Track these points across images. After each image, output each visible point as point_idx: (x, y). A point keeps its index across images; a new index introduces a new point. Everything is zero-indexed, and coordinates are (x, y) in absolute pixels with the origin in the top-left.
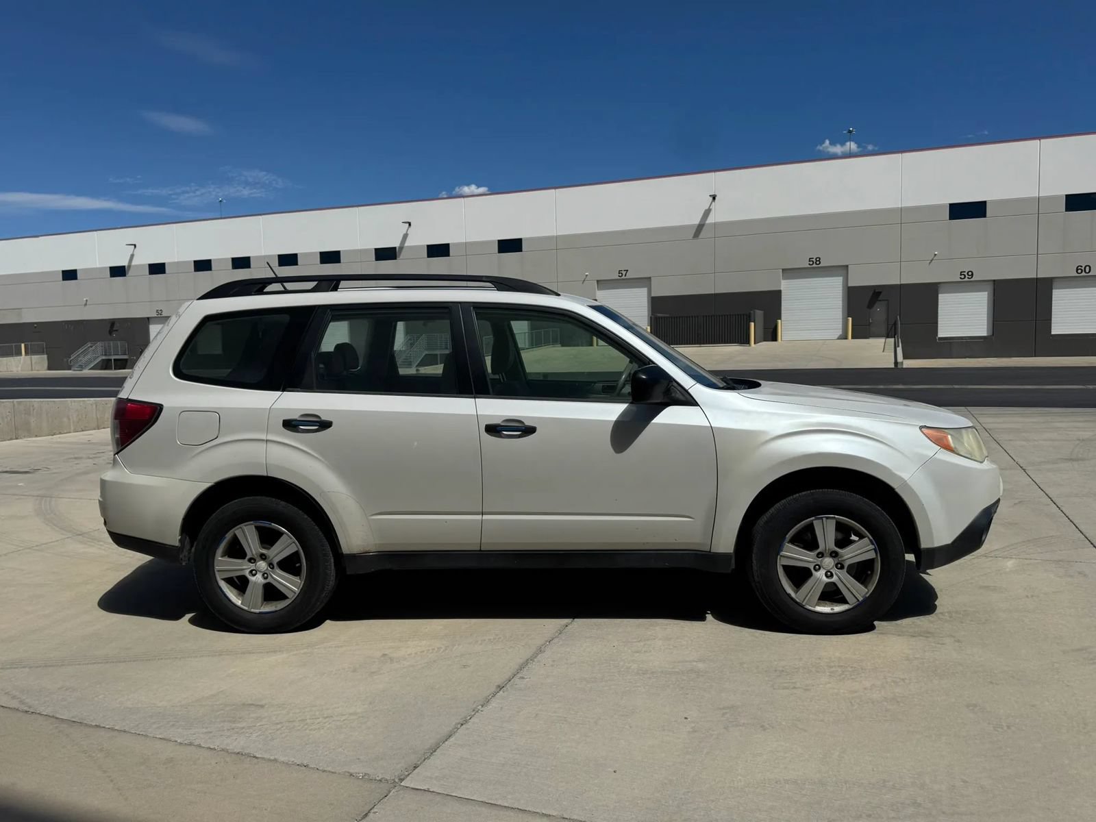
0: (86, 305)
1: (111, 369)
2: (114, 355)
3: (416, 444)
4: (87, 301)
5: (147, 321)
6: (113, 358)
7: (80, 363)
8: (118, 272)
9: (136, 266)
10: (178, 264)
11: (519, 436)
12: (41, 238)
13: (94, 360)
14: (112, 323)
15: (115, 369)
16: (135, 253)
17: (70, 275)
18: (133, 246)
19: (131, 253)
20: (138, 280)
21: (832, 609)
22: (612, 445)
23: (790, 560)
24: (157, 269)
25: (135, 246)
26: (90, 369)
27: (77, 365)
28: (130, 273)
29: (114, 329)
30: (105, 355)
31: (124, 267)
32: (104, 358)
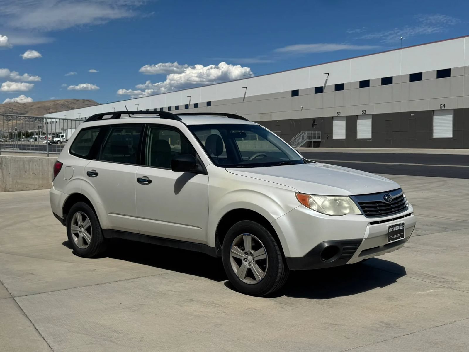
0: (302, 110)
1: (311, 147)
2: (313, 139)
3: (118, 184)
4: (302, 107)
5: (332, 119)
6: (313, 140)
7: (296, 144)
8: (319, 90)
9: (329, 86)
10: (351, 83)
11: (147, 184)
12: (283, 73)
13: (303, 142)
14: (314, 120)
15: (314, 147)
16: (328, 78)
17: (295, 93)
18: (327, 74)
19: (326, 79)
20: (329, 94)
21: (250, 282)
22: (174, 191)
23: (236, 255)
24: (339, 87)
25: (328, 74)
26: (300, 147)
27: (294, 145)
28: (325, 91)
29: (315, 124)
30: (309, 139)
31: (322, 87)
32: (308, 140)
